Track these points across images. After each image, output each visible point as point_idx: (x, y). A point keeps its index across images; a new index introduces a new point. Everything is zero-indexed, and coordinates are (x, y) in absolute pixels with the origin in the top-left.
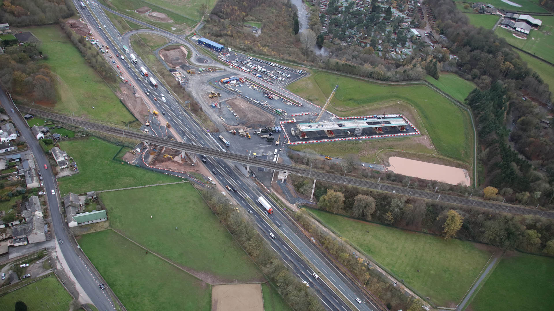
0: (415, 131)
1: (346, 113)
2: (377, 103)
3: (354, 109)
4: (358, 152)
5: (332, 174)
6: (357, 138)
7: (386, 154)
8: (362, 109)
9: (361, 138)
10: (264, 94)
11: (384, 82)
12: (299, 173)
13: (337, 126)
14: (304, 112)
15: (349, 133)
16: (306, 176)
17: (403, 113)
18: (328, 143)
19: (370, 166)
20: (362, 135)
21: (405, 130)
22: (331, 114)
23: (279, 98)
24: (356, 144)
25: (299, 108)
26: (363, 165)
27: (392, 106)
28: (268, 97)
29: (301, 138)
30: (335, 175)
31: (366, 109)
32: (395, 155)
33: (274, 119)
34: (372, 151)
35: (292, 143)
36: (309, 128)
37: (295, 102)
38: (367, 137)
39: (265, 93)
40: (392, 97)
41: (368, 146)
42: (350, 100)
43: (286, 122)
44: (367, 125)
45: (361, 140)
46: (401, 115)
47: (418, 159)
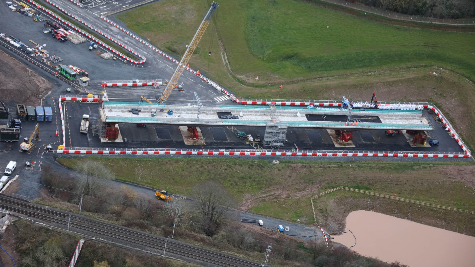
0: (460, 149)
1: (265, 90)
2: (366, 70)
3: (293, 83)
4: (260, 189)
5: (139, 230)
6: (268, 153)
7: (341, 202)
8: (316, 84)
9: (278, 153)
10: (46, 28)
11: (411, 19)
12: (43, 219)
13: (216, 117)
14: (141, 78)
15: (251, 138)
16: (60, 229)
17: (441, 101)
18: (176, 160)
19: (281, 227)
20: (288, 145)
21: (426, 144)
22: (219, 88)
23: (83, 39)
24: (260, 167)
25: (131, 69)
26: (261, 222)
27: (409, 80)
28: (54, 36)
29: (103, 140)
30: (147, 232)
31: (329, 83)
32: (372, 208)
33: (48, 89)
34: (304, 189)
35: (71, 151)
36: (130, 115)
37: (129, 54)
38: (299, 154)
39: (49, 24)
40: (418, 56)
41: (294, 175)
42: (289, 57)
43: (79, 99)
44: (305, 119)
45: (278, 158)
46: (430, 107)
47: (442, 223)
